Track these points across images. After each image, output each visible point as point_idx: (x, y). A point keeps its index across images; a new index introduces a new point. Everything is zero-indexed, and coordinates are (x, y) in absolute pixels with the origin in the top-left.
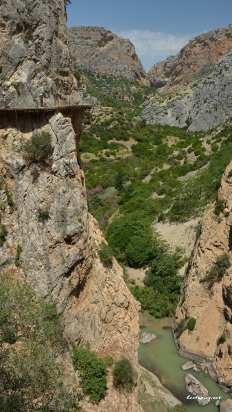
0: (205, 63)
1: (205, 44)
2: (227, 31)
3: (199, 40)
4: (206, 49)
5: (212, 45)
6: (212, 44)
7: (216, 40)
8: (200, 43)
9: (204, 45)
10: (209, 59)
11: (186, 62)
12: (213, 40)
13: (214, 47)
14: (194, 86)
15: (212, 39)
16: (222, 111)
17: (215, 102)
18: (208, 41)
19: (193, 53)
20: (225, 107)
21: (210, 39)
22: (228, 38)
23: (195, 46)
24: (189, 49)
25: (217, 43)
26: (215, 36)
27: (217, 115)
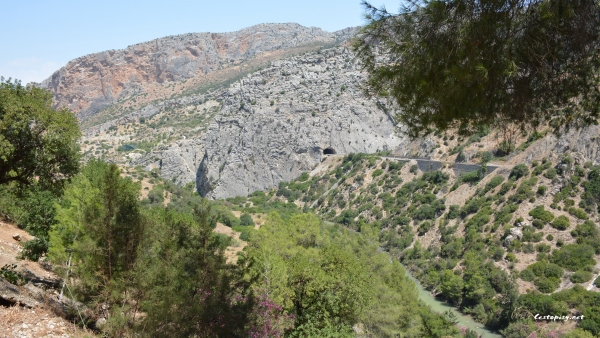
0: (96, 96)
1: (95, 69)
2: (126, 53)
3: (84, 63)
4: (96, 76)
5: (105, 72)
6: (106, 70)
7: (112, 65)
8: (87, 66)
9: (93, 70)
10: (102, 90)
11: (65, 94)
12: (108, 64)
13: (110, 74)
14: (111, 129)
15: (105, 63)
16: (263, 163)
17: (249, 151)
18: (99, 65)
19: (75, 81)
20: (266, 157)
21: (102, 62)
22: (128, 63)
23: (79, 71)
24: (68, 74)
25: (113, 68)
26: (110, 59)
27: (256, 170)
